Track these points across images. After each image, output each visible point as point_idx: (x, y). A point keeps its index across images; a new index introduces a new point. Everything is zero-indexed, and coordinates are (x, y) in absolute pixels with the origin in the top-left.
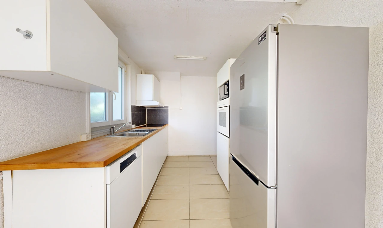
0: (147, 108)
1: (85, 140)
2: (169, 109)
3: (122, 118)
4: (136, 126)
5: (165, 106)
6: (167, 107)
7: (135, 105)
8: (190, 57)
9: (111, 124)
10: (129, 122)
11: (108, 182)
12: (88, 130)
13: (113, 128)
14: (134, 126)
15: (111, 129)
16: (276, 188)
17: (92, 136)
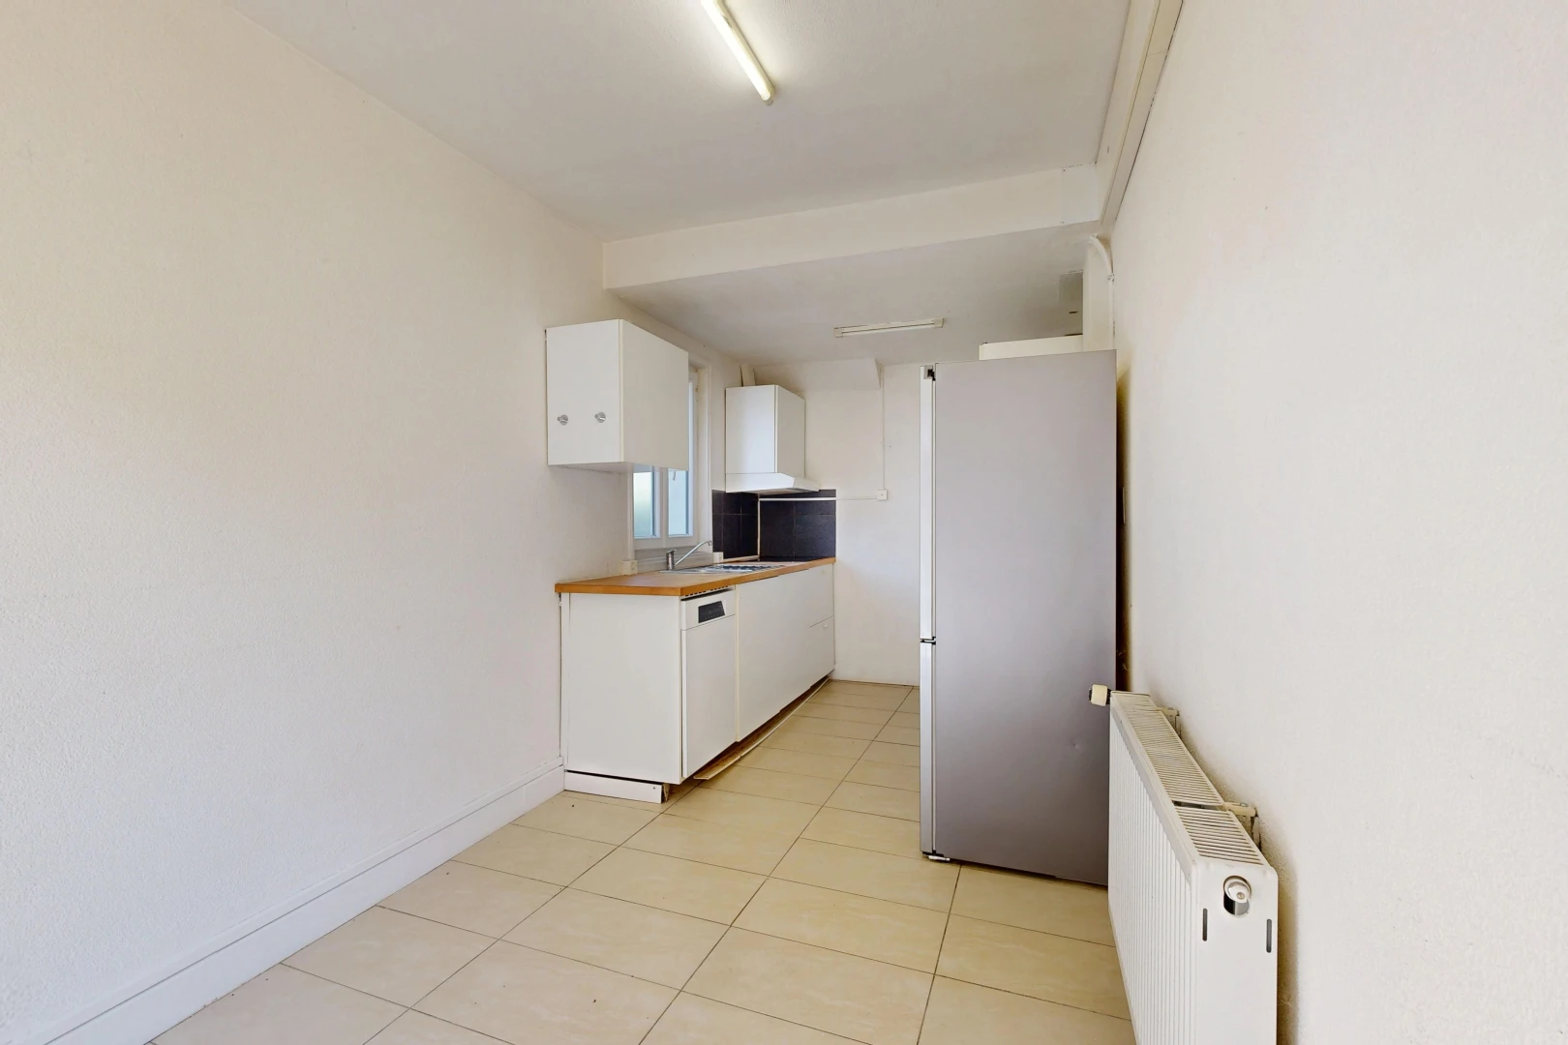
0: (763, 496)
1: (629, 574)
2: (838, 499)
3: (687, 532)
4: (725, 557)
5: (824, 487)
6: (832, 493)
7: (721, 488)
8: (882, 325)
9: (665, 547)
10: (707, 540)
11: (684, 628)
12: (630, 555)
13: (672, 553)
14: (719, 556)
15: (668, 557)
16: (934, 643)
17: (638, 567)
